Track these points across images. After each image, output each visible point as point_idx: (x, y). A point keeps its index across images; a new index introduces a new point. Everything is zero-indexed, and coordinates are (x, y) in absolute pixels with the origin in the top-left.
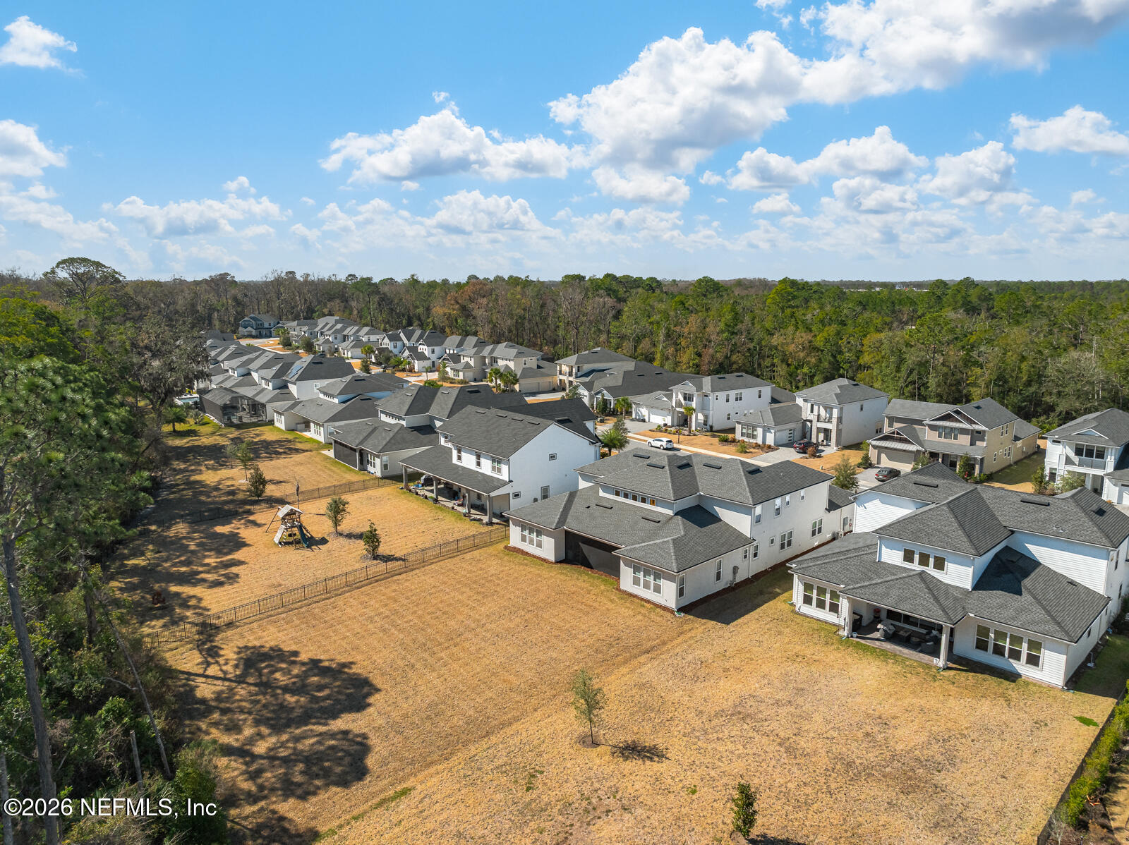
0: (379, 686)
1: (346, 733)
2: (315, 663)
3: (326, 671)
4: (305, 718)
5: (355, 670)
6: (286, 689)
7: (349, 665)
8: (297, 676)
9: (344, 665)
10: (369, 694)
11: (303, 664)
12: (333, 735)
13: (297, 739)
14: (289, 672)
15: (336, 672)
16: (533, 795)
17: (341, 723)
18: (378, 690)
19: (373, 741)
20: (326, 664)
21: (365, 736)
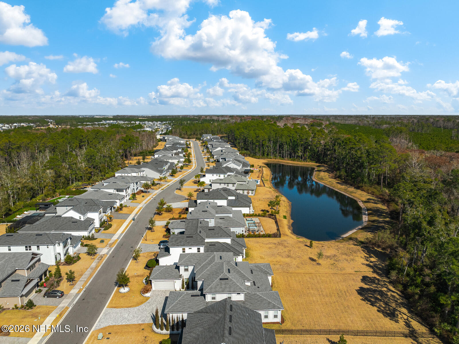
0: (355, 291)
1: (366, 284)
2: (373, 304)
3: (369, 301)
4: (375, 291)
5: (361, 298)
6: (381, 300)
7: (362, 300)
8: (378, 303)
9: (364, 300)
10: (358, 290)
11: (376, 306)
12: (368, 285)
13: (377, 287)
14: (380, 305)
15: (366, 299)
16: (335, 262)
17: (366, 286)
18: (356, 290)
19: (360, 281)
20: (369, 303)
21: (362, 282)
